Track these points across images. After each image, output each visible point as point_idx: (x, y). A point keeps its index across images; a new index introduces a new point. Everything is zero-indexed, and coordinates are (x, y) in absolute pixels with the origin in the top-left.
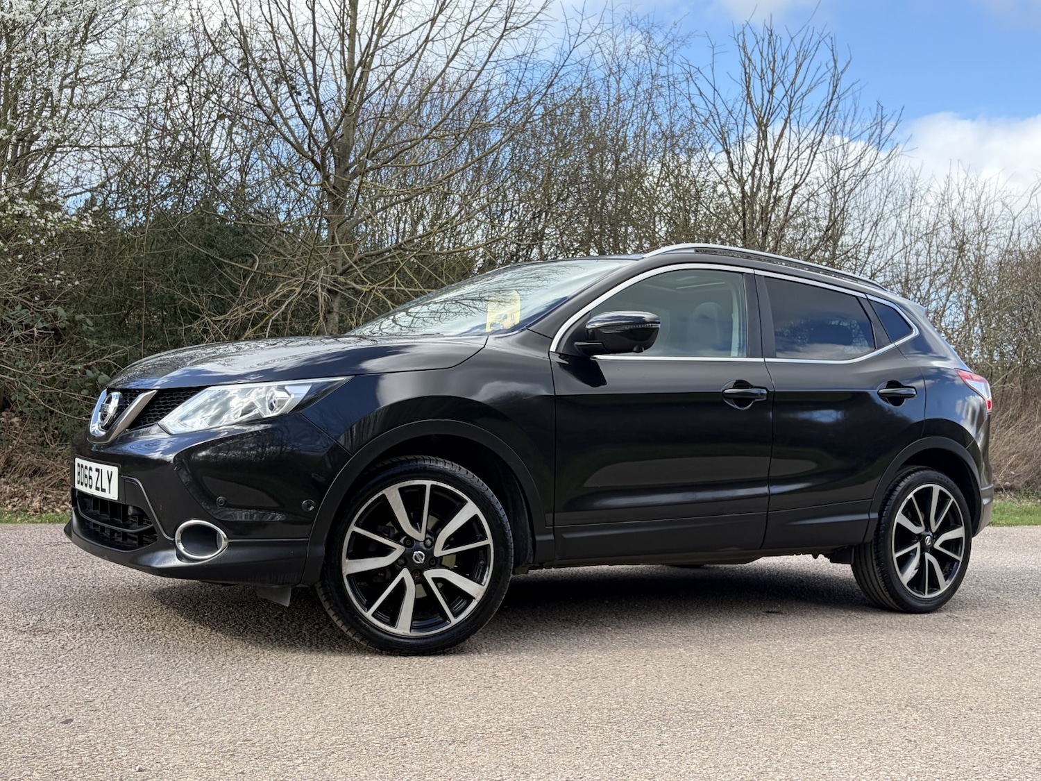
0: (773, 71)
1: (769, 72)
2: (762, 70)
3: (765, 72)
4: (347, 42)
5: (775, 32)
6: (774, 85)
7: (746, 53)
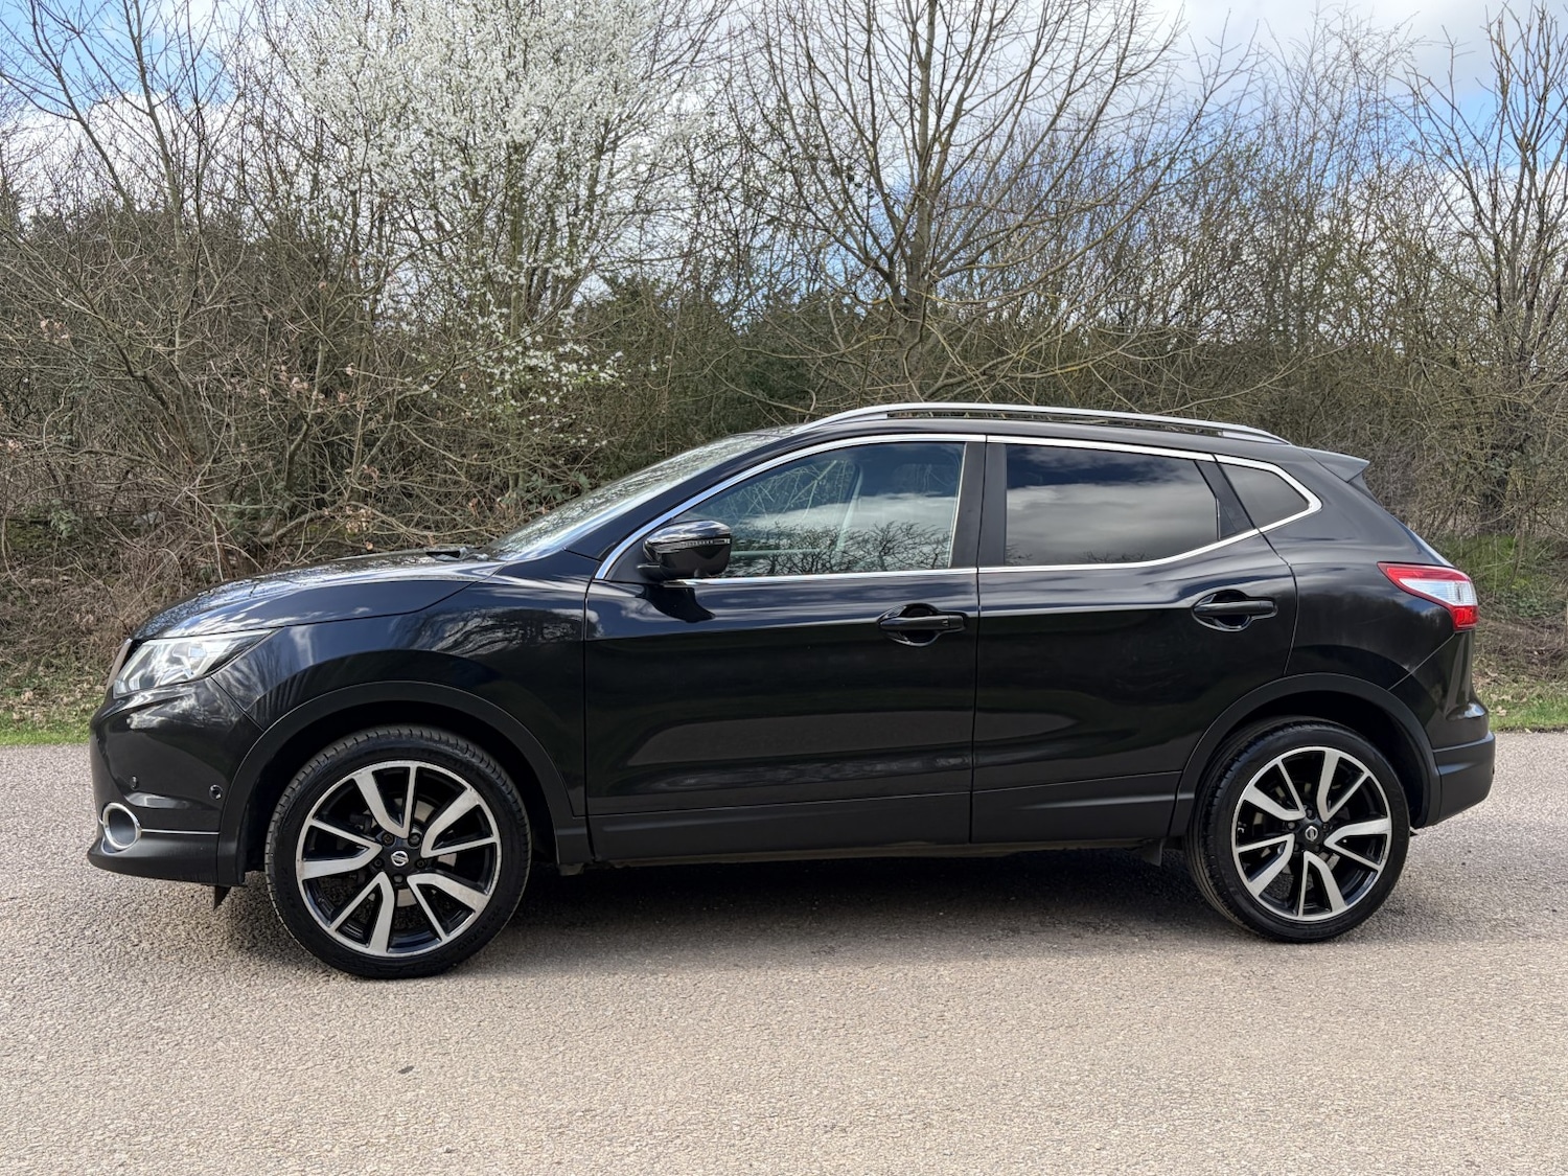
0: (1546, 70)
1: (1540, 71)
2: (1527, 72)
3: (1531, 73)
4: (917, 114)
5: (1551, 12)
6: (1546, 89)
7: (1503, 52)
